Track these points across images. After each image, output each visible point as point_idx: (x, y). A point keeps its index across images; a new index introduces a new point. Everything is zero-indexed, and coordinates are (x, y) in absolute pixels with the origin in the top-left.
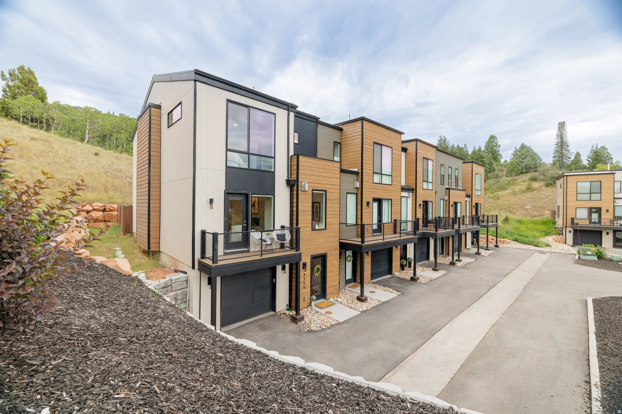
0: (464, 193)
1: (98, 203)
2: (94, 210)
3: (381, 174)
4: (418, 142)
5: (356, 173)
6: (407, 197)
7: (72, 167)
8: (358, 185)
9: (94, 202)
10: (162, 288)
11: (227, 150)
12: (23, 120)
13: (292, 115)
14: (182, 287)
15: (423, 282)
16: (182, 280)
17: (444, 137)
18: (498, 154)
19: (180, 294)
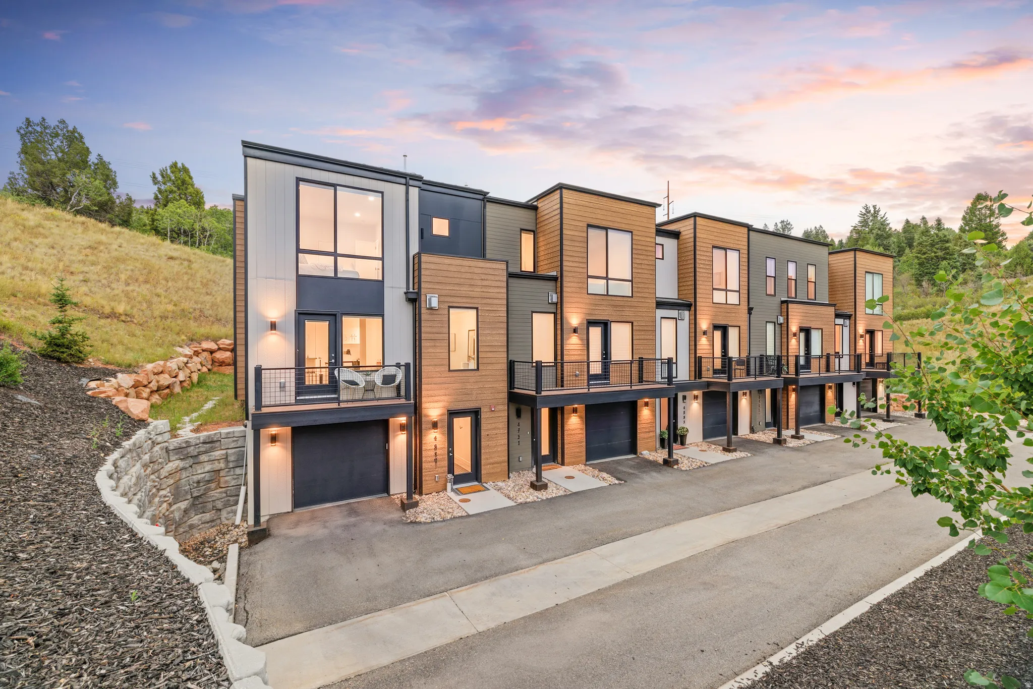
0: (831, 310)
1: (225, 340)
2: (219, 349)
3: (607, 278)
4: (697, 218)
5: (554, 279)
6: (676, 318)
7: (209, 292)
8: (555, 298)
9: (221, 338)
10: (204, 443)
11: (299, 251)
12: (172, 234)
13: (414, 192)
14: (238, 445)
15: (683, 469)
16: (236, 435)
17: (874, 207)
18: (997, 233)
19: (234, 453)
